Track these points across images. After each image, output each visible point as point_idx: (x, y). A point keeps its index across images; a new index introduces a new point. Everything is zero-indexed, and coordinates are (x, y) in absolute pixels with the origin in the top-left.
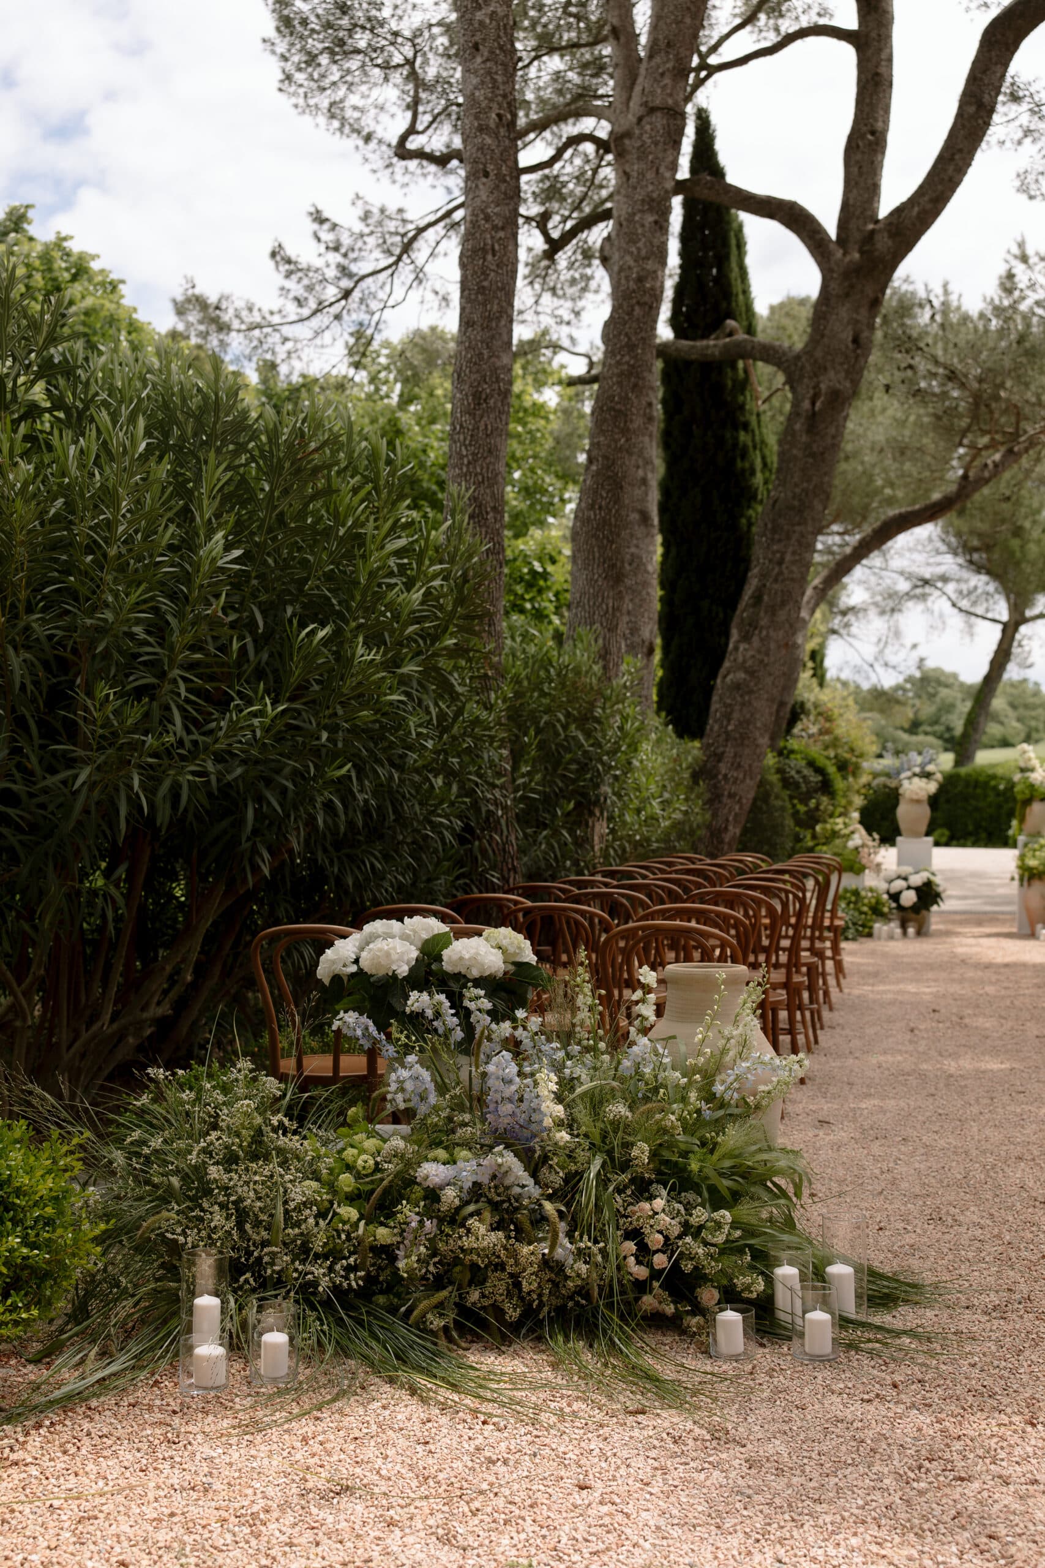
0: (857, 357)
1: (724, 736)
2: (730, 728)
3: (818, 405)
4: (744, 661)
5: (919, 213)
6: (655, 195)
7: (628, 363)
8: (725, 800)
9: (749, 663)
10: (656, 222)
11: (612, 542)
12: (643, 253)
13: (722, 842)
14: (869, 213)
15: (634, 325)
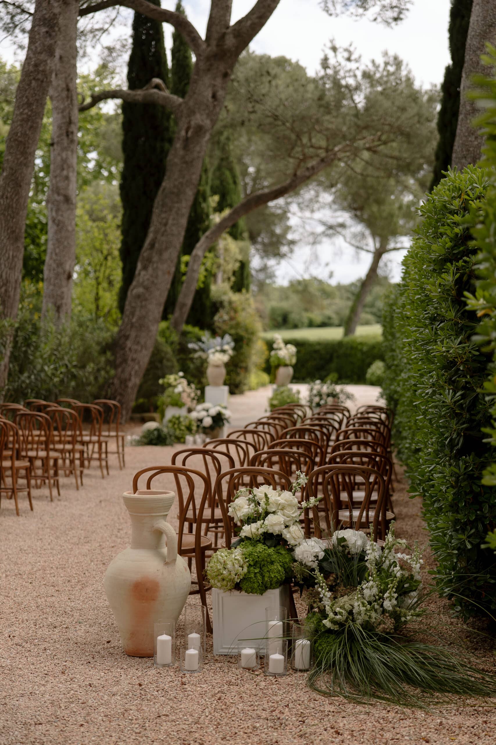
0: (214, 106)
1: (130, 325)
2: (134, 320)
3: (190, 134)
4: (143, 282)
5: (251, 25)
6: (47, 16)
7: (27, 114)
8: (129, 362)
9: (146, 283)
10: (47, 32)
11: (13, 218)
12: (39, 49)
13: (127, 387)
14: (223, 23)
15: (32, 92)
